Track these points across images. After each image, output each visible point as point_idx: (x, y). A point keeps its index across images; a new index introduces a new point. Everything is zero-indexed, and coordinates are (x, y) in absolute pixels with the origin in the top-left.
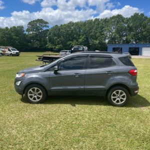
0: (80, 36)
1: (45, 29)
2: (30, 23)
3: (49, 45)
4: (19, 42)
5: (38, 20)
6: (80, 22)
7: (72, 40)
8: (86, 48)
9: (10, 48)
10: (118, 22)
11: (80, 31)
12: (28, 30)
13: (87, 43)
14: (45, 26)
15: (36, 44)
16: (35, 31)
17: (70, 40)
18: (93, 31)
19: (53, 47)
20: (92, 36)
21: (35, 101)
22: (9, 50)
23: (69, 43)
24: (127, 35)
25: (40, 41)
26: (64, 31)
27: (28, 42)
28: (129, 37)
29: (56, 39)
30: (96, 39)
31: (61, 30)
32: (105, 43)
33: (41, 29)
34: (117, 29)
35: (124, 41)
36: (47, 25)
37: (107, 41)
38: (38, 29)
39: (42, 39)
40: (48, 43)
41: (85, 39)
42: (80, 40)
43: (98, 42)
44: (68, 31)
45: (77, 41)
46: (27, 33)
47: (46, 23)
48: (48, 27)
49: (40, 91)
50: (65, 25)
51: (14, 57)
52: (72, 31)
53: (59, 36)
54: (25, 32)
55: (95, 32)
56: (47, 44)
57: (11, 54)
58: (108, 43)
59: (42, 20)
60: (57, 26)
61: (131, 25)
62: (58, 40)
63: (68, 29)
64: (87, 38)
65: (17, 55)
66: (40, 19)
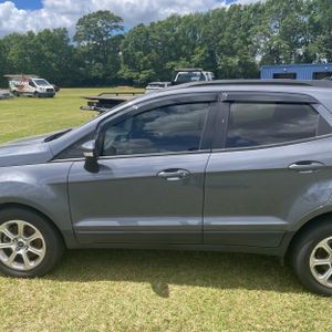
0: (194, 47)
1: (114, 33)
2: (80, 22)
3: (125, 72)
4: (58, 66)
5: (100, 13)
6: (196, 15)
7: (177, 59)
8: (209, 75)
9: (34, 79)
10: (286, 12)
11: (195, 37)
12: (76, 38)
13: (210, 64)
14: (116, 27)
15: (97, 69)
16: (93, 40)
17: (172, 59)
18: (226, 34)
19: (134, 75)
20: (222, 47)
21: (21, 267)
22: (31, 84)
23: (169, 65)
24: (307, 44)
25: (104, 61)
26: (158, 37)
27: (80, 66)
28: (313, 48)
29: (141, 57)
30: (233, 54)
31: (152, 36)
32: (253, 64)
33: (107, 34)
34: (285, 28)
35: (300, 57)
36: (120, 24)
37: (258, 59)
38: (99, 34)
39: (110, 57)
40: (122, 65)
41: (208, 55)
42: (196, 58)
43: (236, 61)
44: (167, 37)
45: (189, 60)
46: (75, 44)
47: (118, 19)
48: (122, 29)
49: (38, 235)
50: (160, 22)
51: (42, 100)
52: (177, 36)
53: (147, 50)
54: (71, 43)
55: (230, 37)
56: (120, 68)
57: (36, 92)
58: (262, 63)
59: (107, 12)
60: (142, 25)
61: (318, 18)
62: (146, 58)
63: (169, 33)
64: (212, 53)
65: (49, 94)
66: (103, 10)
